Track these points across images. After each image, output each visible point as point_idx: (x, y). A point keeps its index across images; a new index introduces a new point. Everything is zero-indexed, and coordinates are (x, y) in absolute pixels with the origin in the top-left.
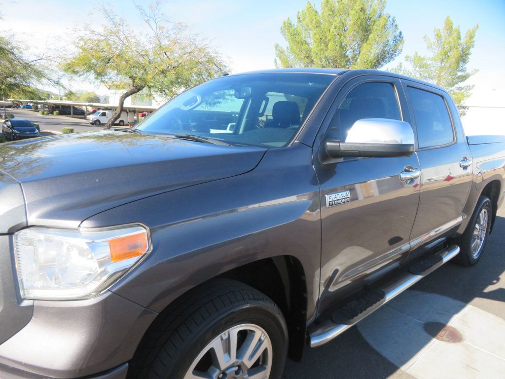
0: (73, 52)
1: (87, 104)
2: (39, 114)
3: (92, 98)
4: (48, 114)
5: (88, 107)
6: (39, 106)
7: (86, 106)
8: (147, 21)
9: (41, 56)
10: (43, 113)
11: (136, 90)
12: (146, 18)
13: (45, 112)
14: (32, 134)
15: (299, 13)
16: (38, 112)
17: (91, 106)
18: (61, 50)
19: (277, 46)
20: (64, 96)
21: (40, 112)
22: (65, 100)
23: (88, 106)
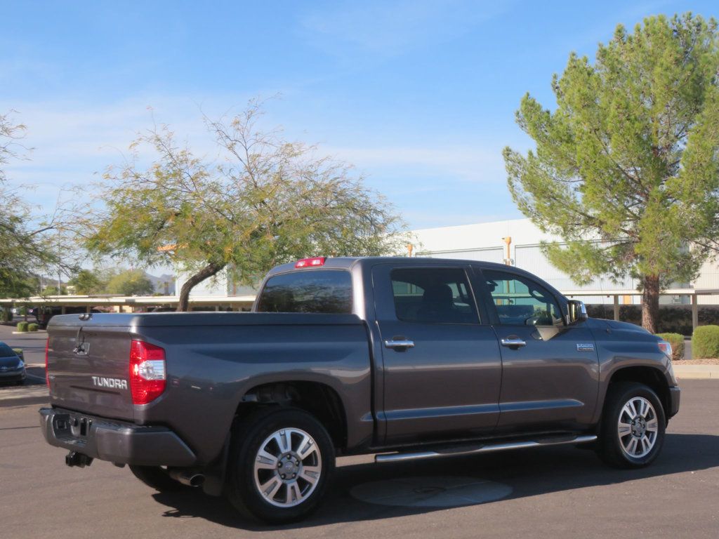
0: (102, 211)
1: (122, 299)
2: (17, 332)
3: (134, 286)
4: (35, 329)
5: (124, 307)
6: (14, 311)
7: (120, 304)
8: (231, 148)
9: (49, 223)
10: (25, 328)
11: (211, 271)
12: (229, 142)
13: (31, 326)
14: (12, 370)
15: (555, 77)
16: (15, 325)
17: (132, 304)
18: (83, 211)
19: (507, 152)
20: (69, 284)
21: (19, 325)
22: (72, 292)
23: (127, 303)
